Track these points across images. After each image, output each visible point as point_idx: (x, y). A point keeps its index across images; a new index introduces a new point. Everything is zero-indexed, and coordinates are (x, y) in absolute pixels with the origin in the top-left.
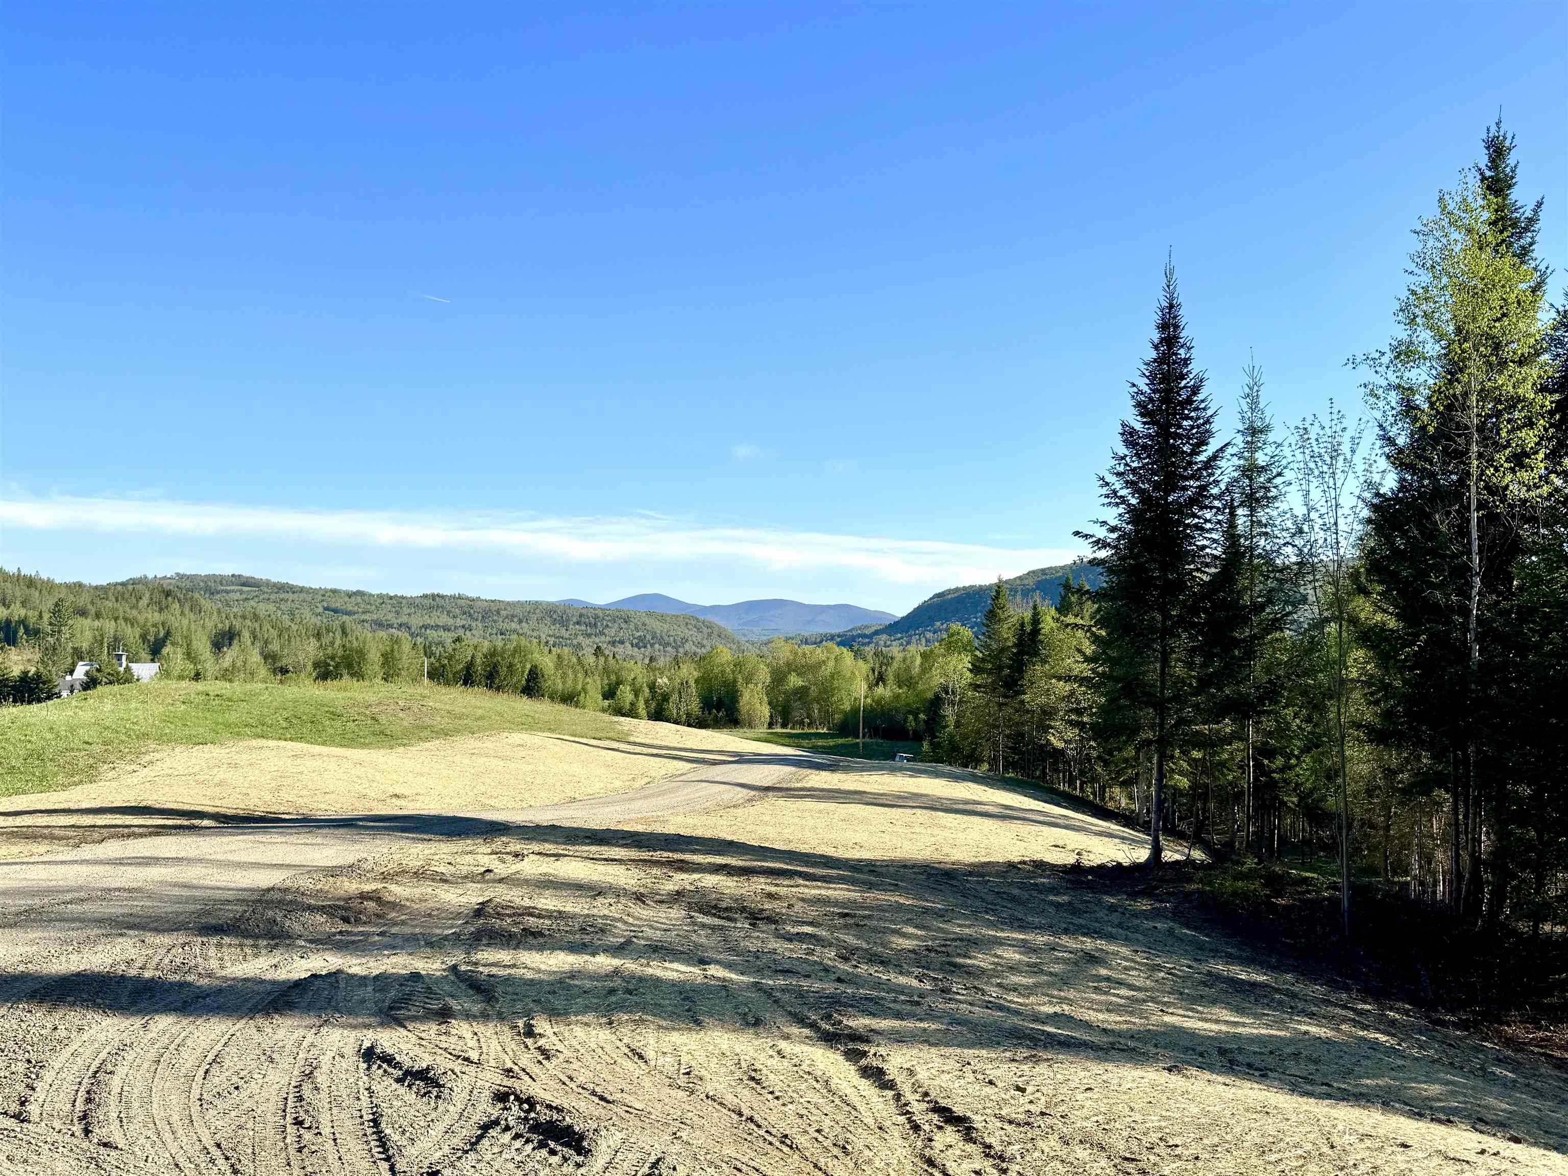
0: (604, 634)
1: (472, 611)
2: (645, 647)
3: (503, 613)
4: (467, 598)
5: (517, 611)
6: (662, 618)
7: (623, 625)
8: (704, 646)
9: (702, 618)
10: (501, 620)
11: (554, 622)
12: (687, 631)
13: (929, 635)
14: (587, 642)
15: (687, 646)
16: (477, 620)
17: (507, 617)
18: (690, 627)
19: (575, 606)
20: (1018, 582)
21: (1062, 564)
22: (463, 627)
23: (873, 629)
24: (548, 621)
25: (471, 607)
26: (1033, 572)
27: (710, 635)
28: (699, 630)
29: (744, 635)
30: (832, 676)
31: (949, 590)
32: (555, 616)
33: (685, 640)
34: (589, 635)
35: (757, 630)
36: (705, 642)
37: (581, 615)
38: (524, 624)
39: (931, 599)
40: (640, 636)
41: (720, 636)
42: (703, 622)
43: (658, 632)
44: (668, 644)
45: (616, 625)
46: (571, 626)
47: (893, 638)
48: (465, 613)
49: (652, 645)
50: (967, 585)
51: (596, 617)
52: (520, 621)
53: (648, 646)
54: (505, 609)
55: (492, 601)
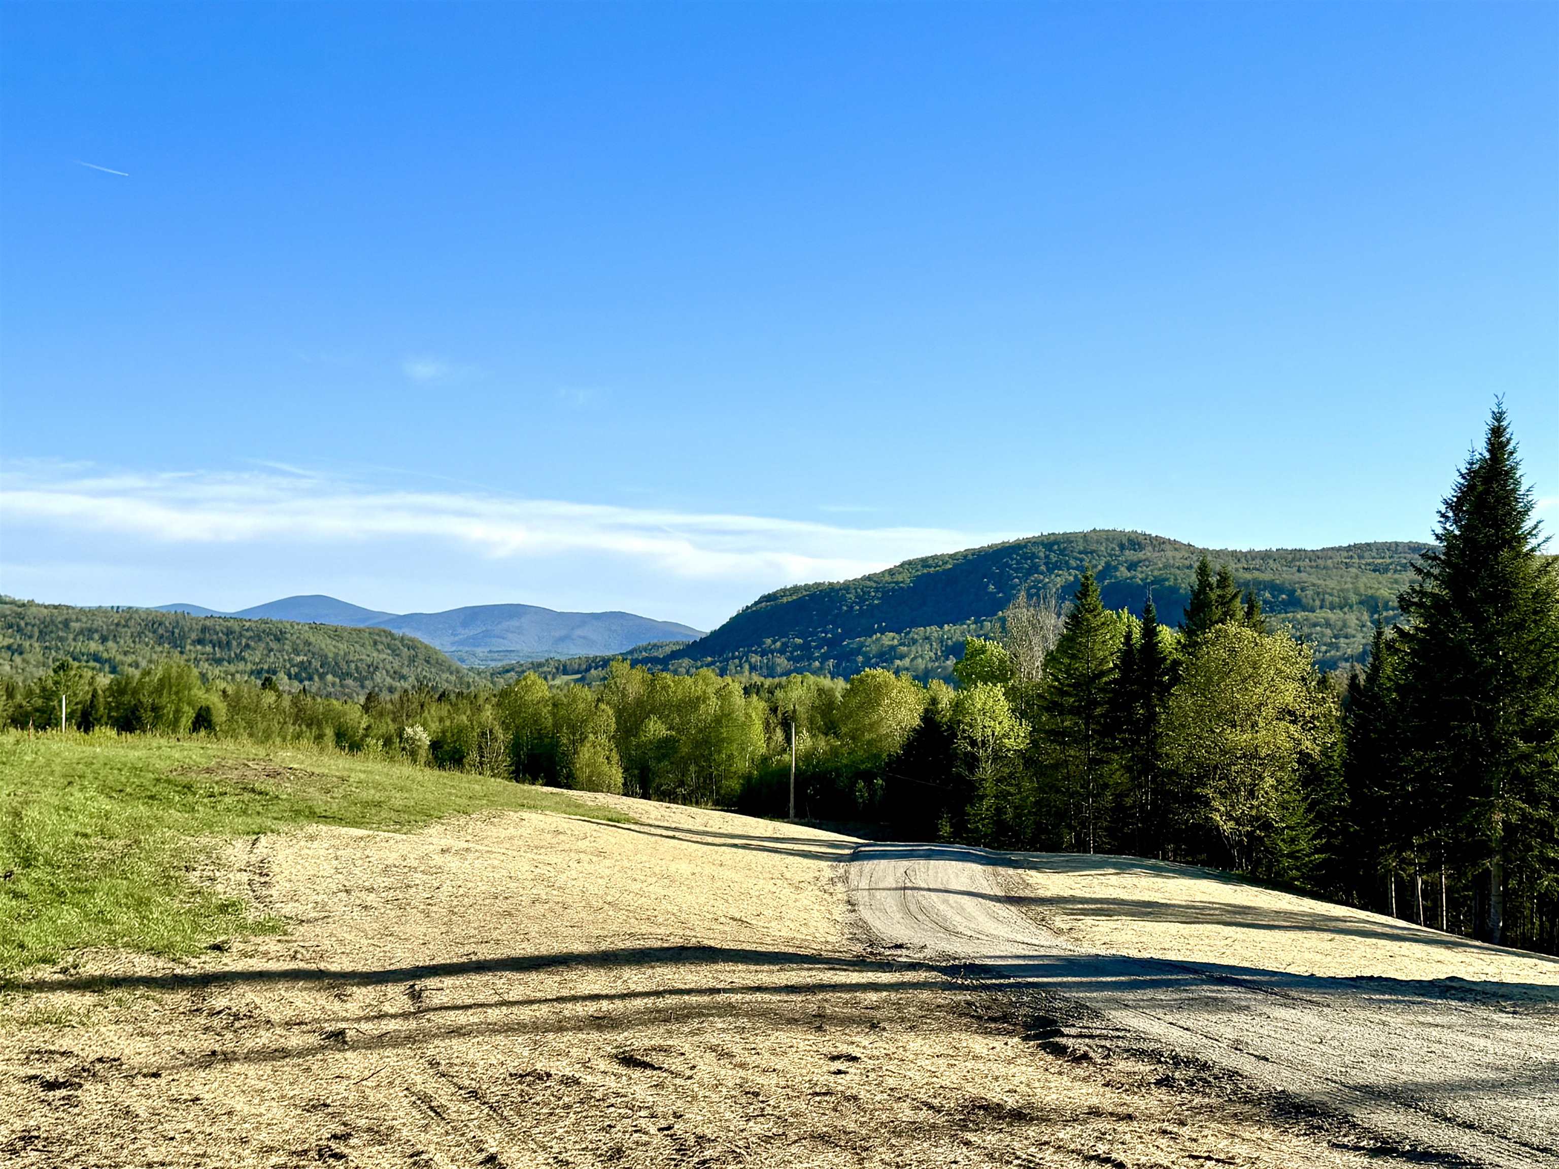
0: (243, 659)
1: (22, 624)
2: (310, 679)
3: (75, 625)
4: (13, 602)
5: (99, 622)
6: (336, 634)
7: (274, 645)
8: (403, 677)
9: (398, 633)
10: (71, 636)
11: (160, 640)
12: (375, 654)
13: (755, 659)
14: (217, 672)
15: (378, 677)
16: (31, 637)
17: (81, 632)
18: (380, 647)
19: (193, 615)
20: (888, 578)
21: (952, 551)
22: (9, 648)
23: (668, 650)
24: (149, 638)
25: (21, 616)
26: (910, 563)
27: (412, 660)
28: (395, 652)
29: (463, 661)
30: (718, 720)
31: (784, 591)
32: (161, 631)
33: (373, 668)
34: (219, 662)
35: (481, 651)
36: (405, 671)
37: (204, 629)
38: (110, 644)
39: (756, 603)
40: (302, 662)
41: (428, 662)
42: (402, 639)
43: (331, 655)
44: (349, 675)
45: (262, 645)
46: (188, 647)
47: (699, 664)
48: (10, 626)
49: (322, 677)
50: (811, 583)
51: (229, 632)
52: (104, 639)
53: (316, 678)
54: (78, 620)
55: (56, 607)
